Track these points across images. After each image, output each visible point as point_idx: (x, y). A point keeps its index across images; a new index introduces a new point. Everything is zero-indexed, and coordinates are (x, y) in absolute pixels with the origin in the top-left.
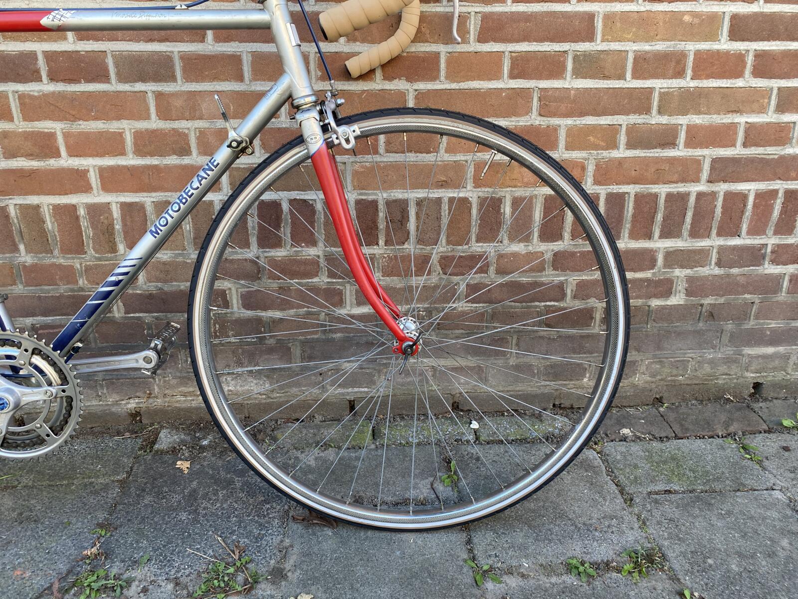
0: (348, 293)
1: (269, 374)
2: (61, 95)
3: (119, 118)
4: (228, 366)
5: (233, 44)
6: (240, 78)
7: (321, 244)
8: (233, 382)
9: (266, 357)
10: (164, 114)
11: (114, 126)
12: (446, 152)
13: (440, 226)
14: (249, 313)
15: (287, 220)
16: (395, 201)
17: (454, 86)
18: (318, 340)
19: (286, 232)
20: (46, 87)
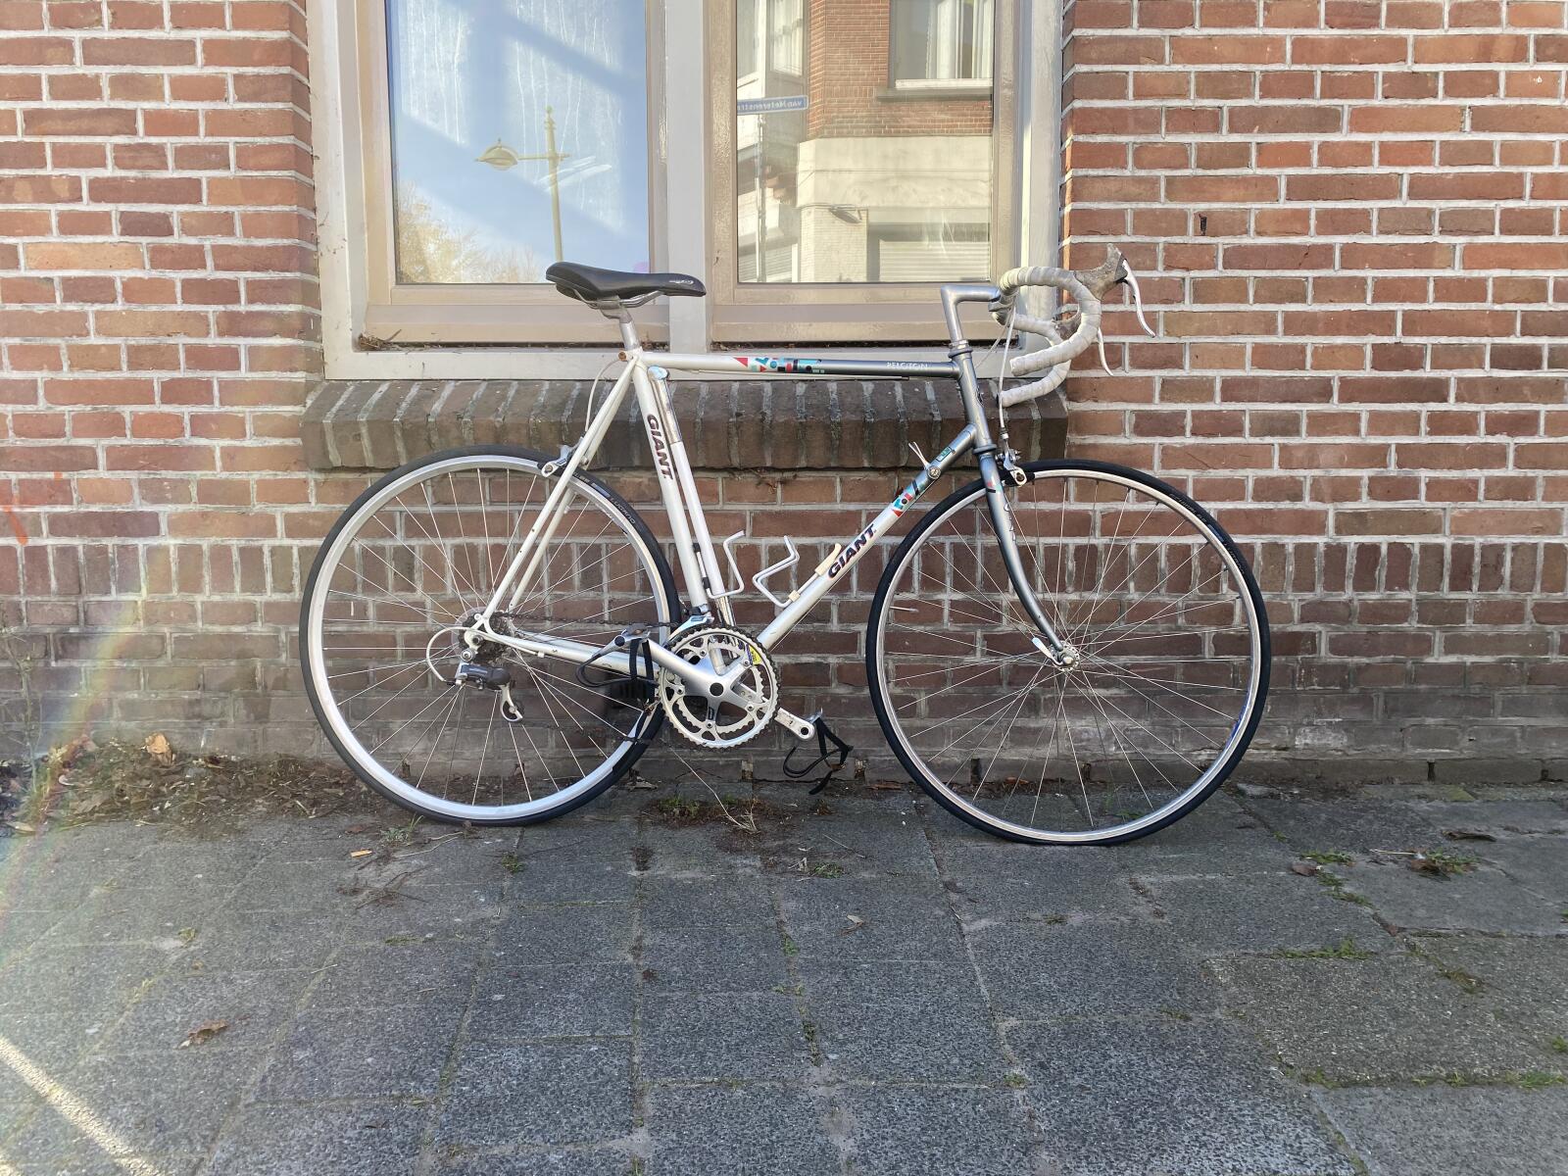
0: (1437, 640)
1: (1346, 727)
2: (1198, 447)
3: (1243, 468)
4: (1308, 716)
5: (1354, 404)
6: (1357, 432)
7: (1414, 588)
8: (1311, 735)
9: (1347, 707)
10: (1284, 465)
11: (1239, 474)
12: (1543, 499)
13: (1535, 572)
14: (1335, 659)
15: (1383, 561)
16: (1491, 546)
17: (1552, 440)
18: (1401, 692)
19: (1381, 574)
20: (1189, 440)
